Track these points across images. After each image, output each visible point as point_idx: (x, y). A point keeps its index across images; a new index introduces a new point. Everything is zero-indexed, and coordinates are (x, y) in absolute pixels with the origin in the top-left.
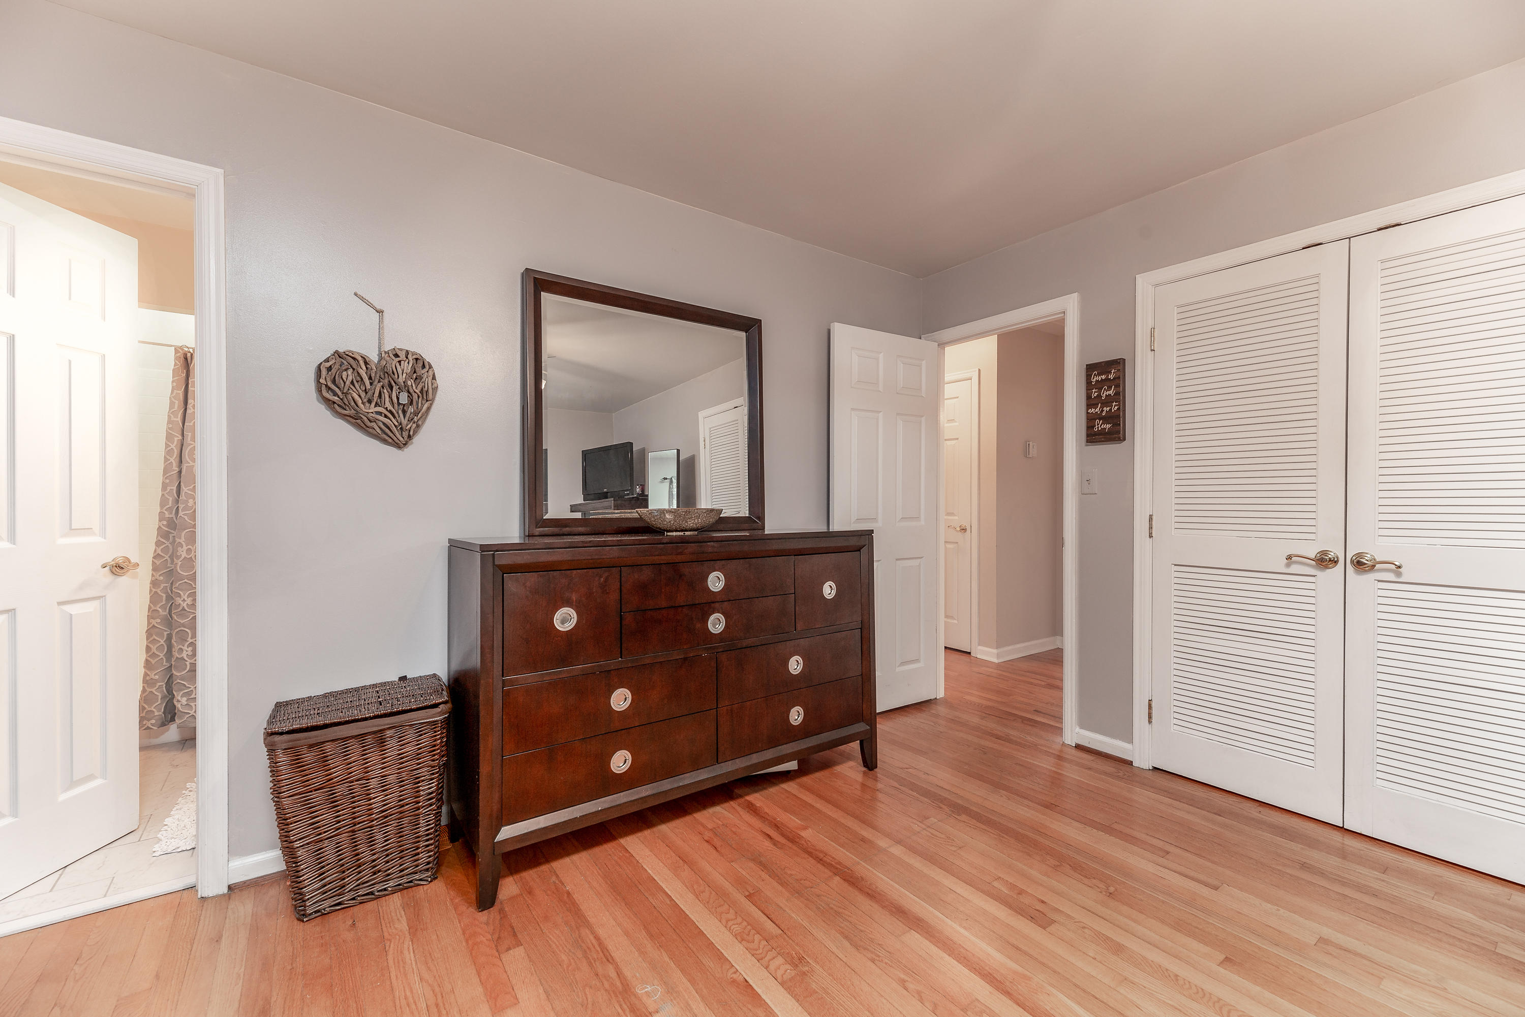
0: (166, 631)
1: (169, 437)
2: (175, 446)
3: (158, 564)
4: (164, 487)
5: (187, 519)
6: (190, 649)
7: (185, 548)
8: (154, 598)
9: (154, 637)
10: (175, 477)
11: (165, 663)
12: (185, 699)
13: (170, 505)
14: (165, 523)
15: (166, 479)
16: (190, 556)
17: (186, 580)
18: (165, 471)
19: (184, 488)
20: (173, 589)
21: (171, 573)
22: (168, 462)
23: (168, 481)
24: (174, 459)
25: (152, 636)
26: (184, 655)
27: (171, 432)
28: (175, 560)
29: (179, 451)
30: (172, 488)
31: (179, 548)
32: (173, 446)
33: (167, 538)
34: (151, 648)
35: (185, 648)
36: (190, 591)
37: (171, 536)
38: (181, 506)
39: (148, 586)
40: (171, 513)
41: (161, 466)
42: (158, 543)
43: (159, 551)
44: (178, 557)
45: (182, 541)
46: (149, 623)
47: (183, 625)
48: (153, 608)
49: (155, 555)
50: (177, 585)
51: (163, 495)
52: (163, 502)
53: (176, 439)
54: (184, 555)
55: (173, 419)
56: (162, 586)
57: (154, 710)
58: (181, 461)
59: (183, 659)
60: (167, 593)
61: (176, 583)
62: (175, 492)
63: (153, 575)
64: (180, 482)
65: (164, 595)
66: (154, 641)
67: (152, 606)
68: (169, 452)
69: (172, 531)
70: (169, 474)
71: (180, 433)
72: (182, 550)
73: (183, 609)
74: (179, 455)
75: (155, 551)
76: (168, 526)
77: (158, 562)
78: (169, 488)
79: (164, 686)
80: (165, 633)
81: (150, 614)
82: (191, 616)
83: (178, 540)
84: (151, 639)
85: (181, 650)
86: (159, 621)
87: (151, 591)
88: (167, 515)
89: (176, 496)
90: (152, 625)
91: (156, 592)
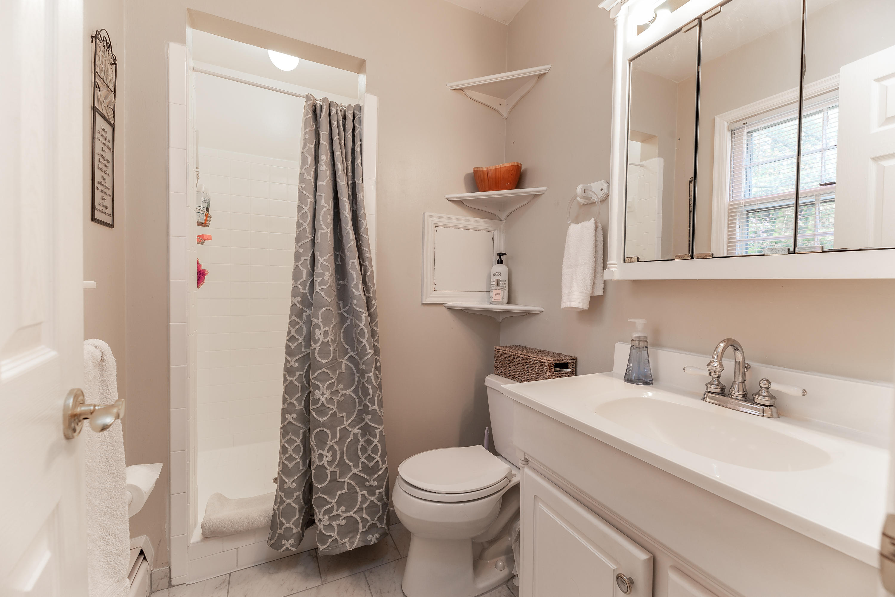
0: (301, 428)
1: (301, 198)
2: (308, 209)
3: (293, 348)
4: (297, 257)
5: (323, 295)
6: (330, 453)
7: (323, 330)
8: (289, 390)
9: (291, 435)
10: (309, 245)
11: (301, 468)
12: (326, 517)
13: (304, 279)
14: (299, 299)
15: (300, 247)
16: (327, 340)
17: (324, 369)
18: (298, 239)
19: (319, 257)
20: (312, 380)
21: (308, 357)
22: (302, 228)
23: (301, 250)
24: (307, 225)
25: (288, 434)
26: (324, 462)
27: (303, 191)
28: (312, 343)
29: (312, 215)
30: (306, 258)
31: (317, 331)
32: (306, 209)
33: (300, 317)
34: (287, 449)
35: (325, 453)
36: (328, 383)
37: (304, 314)
38: (317, 280)
39: (281, 373)
40: (304, 288)
41: (294, 231)
42: (292, 324)
43: (293, 333)
44: (316, 341)
45: (319, 321)
46: (284, 419)
47: (323, 425)
48: (289, 401)
49: (290, 336)
50: (316, 374)
51: (297, 267)
52: (296, 275)
53: (309, 201)
54: (322, 338)
55: (306, 177)
56: (298, 373)
57: (293, 526)
58: (314, 228)
59: (323, 466)
60: (302, 383)
61: (315, 372)
62: (308, 262)
63: (287, 361)
64: (314, 251)
65: (299, 386)
66: (290, 441)
67: (288, 397)
68: (302, 216)
69: (306, 309)
70: (302, 243)
71: (313, 194)
72: (320, 332)
73: (323, 405)
74: (311, 220)
75: (289, 332)
76: (302, 303)
77: (293, 346)
78: (303, 258)
79: (301, 496)
80: (301, 431)
81: (285, 407)
82: (331, 412)
83: (315, 321)
84: (287, 438)
85: (321, 456)
86: (294, 416)
87: (285, 379)
88: (301, 291)
89: (311, 270)
90: (287, 421)
91: (291, 382)
